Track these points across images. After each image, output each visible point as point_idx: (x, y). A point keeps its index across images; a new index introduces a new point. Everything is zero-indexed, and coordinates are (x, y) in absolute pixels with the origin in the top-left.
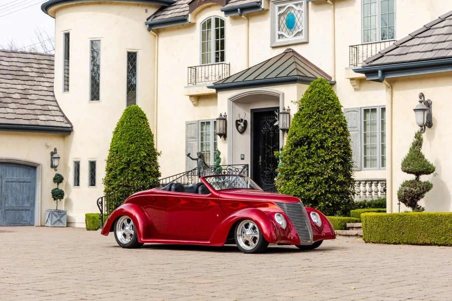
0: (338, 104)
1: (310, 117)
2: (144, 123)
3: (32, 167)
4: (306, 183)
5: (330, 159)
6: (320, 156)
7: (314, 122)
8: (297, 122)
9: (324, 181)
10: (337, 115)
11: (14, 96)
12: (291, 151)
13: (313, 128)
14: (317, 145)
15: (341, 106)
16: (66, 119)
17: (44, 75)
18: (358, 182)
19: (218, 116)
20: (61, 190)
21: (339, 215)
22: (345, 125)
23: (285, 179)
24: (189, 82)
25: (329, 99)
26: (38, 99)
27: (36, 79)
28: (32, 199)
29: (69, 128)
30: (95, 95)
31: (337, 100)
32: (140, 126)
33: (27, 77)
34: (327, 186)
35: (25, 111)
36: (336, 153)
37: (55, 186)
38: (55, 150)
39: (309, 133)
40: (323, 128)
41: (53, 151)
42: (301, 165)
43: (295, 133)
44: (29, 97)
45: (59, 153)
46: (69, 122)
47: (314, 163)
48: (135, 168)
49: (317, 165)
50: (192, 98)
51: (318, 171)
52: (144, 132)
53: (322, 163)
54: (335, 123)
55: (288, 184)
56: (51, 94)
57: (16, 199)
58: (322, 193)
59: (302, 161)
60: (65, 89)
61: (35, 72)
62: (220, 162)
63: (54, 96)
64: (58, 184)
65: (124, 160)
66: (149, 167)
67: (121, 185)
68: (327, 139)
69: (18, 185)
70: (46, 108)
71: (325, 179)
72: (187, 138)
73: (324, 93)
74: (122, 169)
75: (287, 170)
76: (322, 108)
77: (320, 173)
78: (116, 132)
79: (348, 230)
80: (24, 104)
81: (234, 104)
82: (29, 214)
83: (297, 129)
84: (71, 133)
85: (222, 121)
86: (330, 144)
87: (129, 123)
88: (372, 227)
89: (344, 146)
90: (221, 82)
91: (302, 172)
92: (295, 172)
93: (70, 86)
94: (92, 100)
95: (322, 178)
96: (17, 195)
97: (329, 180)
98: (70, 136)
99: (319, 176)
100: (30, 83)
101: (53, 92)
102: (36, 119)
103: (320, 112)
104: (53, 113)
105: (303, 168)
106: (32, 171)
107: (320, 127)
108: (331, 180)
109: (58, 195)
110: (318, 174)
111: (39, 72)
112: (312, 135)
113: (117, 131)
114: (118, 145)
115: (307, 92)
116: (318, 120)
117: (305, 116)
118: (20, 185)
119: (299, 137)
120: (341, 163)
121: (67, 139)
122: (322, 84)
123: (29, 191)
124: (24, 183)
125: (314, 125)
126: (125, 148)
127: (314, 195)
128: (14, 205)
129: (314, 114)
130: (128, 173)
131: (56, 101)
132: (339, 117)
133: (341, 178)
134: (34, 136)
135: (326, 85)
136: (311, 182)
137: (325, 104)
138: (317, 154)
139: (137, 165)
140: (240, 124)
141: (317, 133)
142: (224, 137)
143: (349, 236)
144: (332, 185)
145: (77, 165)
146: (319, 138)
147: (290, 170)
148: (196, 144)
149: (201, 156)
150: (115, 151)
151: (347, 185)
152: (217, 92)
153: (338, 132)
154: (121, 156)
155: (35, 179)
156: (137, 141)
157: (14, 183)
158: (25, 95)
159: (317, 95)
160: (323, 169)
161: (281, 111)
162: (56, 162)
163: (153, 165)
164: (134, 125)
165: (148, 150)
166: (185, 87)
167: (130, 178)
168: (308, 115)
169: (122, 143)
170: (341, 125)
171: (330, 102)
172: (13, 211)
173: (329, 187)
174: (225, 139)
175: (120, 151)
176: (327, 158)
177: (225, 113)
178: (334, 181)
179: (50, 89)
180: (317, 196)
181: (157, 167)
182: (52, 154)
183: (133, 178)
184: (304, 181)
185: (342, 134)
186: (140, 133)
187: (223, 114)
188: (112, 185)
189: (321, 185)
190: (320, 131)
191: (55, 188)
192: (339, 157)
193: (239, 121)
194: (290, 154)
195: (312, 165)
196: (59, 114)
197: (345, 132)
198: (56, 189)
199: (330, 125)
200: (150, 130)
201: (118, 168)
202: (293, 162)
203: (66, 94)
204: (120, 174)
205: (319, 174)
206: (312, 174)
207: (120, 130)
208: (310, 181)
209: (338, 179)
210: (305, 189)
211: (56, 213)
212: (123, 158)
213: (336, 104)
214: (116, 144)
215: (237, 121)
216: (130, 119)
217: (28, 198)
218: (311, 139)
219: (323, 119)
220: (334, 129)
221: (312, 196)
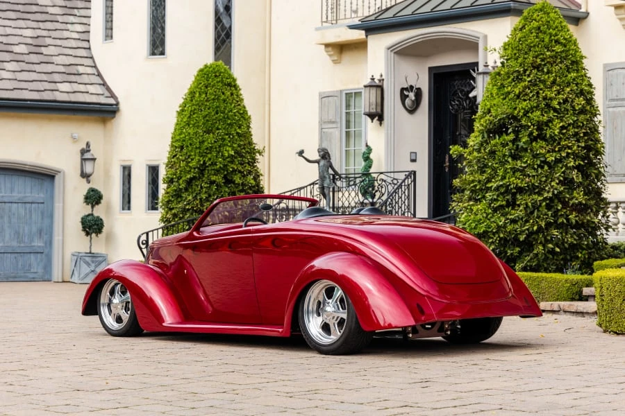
0: (576, 51)
1: (518, 79)
2: (232, 94)
3: (46, 176)
4: (510, 208)
5: (558, 161)
6: (537, 154)
7: (525, 87)
8: (495, 87)
9: (544, 204)
10: (573, 75)
11: (17, 49)
12: (482, 145)
13: (525, 100)
14: (531, 133)
15: (582, 57)
16: (108, 89)
17: (76, 12)
18: (614, 205)
19: (368, 81)
20: (98, 217)
21: (574, 272)
22: (591, 93)
23: (470, 199)
24: (324, 19)
25: (557, 42)
26: (59, 54)
27: (60, 19)
28: (47, 233)
29: (111, 105)
30: (157, 45)
31: (575, 44)
32: (224, 101)
33: (43, 15)
34: (550, 213)
35: (34, 76)
36: (570, 148)
37: (87, 210)
38: (88, 145)
39: (515, 109)
40: (545, 98)
41: (85, 147)
42: (501, 173)
43: (489, 111)
44: (43, 50)
45: (95, 151)
46: (113, 96)
47: (525, 167)
48: (213, 178)
49: (530, 172)
50: (330, 49)
51: (533, 184)
52: (231, 111)
53: (542, 168)
54: (568, 89)
55: (475, 208)
56: (85, 44)
57: (19, 233)
58: (540, 228)
59: (503, 163)
60: (107, 36)
61: (60, 7)
62: (370, 167)
63: (89, 48)
64: (93, 207)
65: (193, 164)
66: (239, 175)
67: (188, 210)
68: (551, 121)
69: (21, 209)
70: (73, 70)
71: (545, 199)
72: (322, 122)
73: (548, 32)
74: (191, 179)
75: (473, 181)
76: (543, 60)
77: (537, 187)
78: (180, 113)
79: (587, 300)
80: (33, 63)
81: (397, 57)
82: (42, 260)
83: (495, 102)
84: (117, 115)
85: (373, 91)
86: (557, 132)
87: (204, 96)
88: (612, 300)
89: (585, 134)
90: (373, 18)
91: (501, 186)
92: (489, 185)
93: (114, 30)
94: (153, 54)
95: (540, 198)
96: (19, 227)
97: (556, 201)
98: (113, 121)
99: (535, 193)
100: (49, 25)
101: (89, 41)
102: (52, 90)
103: (538, 67)
104: (85, 79)
105: (503, 178)
106: (47, 183)
107: (538, 97)
108: (560, 201)
109: (92, 226)
110: (532, 190)
111: (66, 7)
112: (521, 114)
113: (183, 110)
114: (183, 136)
115: (515, 30)
116: (533, 84)
117: (509, 77)
118: (26, 209)
119: (496, 117)
120: (578, 168)
121: (109, 125)
122: (544, 13)
123: (42, 219)
124: (33, 205)
125: (526, 95)
126: (196, 141)
127: (524, 231)
128: (15, 244)
129: (528, 73)
130: (201, 187)
131: (92, 58)
132: (577, 77)
133: (579, 197)
134: (50, 119)
135: (552, 15)
136: (519, 206)
137: (548, 53)
138: (531, 150)
139: (217, 172)
140: (408, 96)
141: (532, 110)
142: (378, 120)
143: (582, 314)
144: (561, 210)
145: (127, 172)
146: (536, 118)
147: (479, 181)
148: (336, 133)
149: (325, 155)
150: (180, 147)
151: (592, 210)
152: (367, 36)
153: (573, 107)
154: (189, 156)
155: (52, 197)
156: (218, 129)
157: (15, 205)
158: (36, 46)
159: (534, 34)
160: (544, 179)
161: (481, 68)
162: (88, 168)
163: (250, 173)
164: (213, 99)
165: (239, 146)
166: (317, 29)
167: (204, 196)
168: (515, 75)
169: (191, 131)
170: (582, 93)
171: (558, 48)
172: (13, 255)
173: (555, 215)
174: (381, 124)
175: (187, 146)
176: (551, 158)
177: (381, 76)
178: (565, 204)
179: (84, 36)
180: (531, 234)
181: (257, 177)
182: (83, 152)
183: (210, 196)
184: (504, 203)
185: (583, 111)
186: (223, 113)
187: (377, 77)
188: (173, 208)
189: (538, 211)
190: (538, 106)
191: (87, 214)
192: (576, 156)
193: (406, 89)
194: (479, 151)
195: (521, 171)
196: (98, 80)
197: (588, 108)
198: (89, 215)
199: (559, 93)
200: (244, 107)
201: (184, 178)
202: (486, 166)
203: (109, 44)
204: (186, 190)
205: (534, 189)
206: (520, 190)
207: (189, 108)
208: (518, 203)
209: (572, 198)
210: (508, 219)
211: (87, 259)
212: (192, 160)
213: (571, 52)
214: (180, 134)
215: (403, 90)
216: (206, 87)
217: (40, 232)
218: (519, 121)
219: (544, 82)
220: (565, 101)
221: (522, 232)
